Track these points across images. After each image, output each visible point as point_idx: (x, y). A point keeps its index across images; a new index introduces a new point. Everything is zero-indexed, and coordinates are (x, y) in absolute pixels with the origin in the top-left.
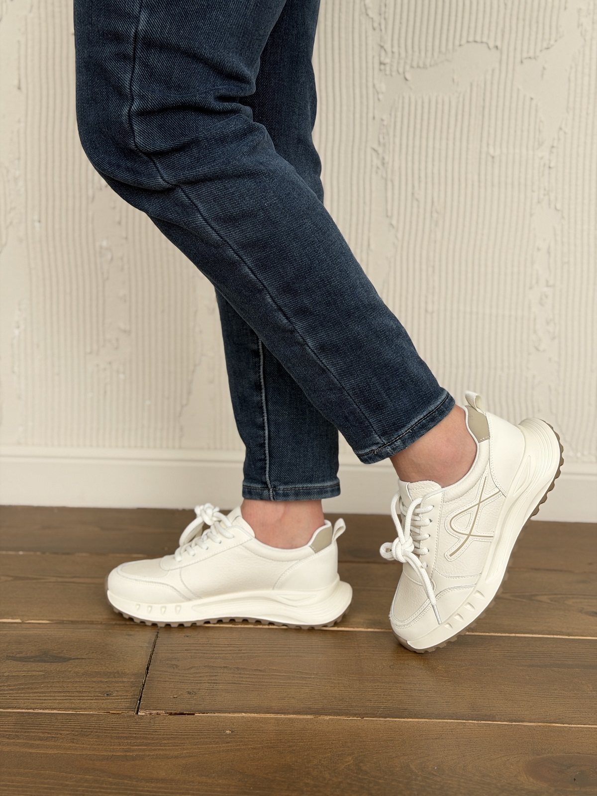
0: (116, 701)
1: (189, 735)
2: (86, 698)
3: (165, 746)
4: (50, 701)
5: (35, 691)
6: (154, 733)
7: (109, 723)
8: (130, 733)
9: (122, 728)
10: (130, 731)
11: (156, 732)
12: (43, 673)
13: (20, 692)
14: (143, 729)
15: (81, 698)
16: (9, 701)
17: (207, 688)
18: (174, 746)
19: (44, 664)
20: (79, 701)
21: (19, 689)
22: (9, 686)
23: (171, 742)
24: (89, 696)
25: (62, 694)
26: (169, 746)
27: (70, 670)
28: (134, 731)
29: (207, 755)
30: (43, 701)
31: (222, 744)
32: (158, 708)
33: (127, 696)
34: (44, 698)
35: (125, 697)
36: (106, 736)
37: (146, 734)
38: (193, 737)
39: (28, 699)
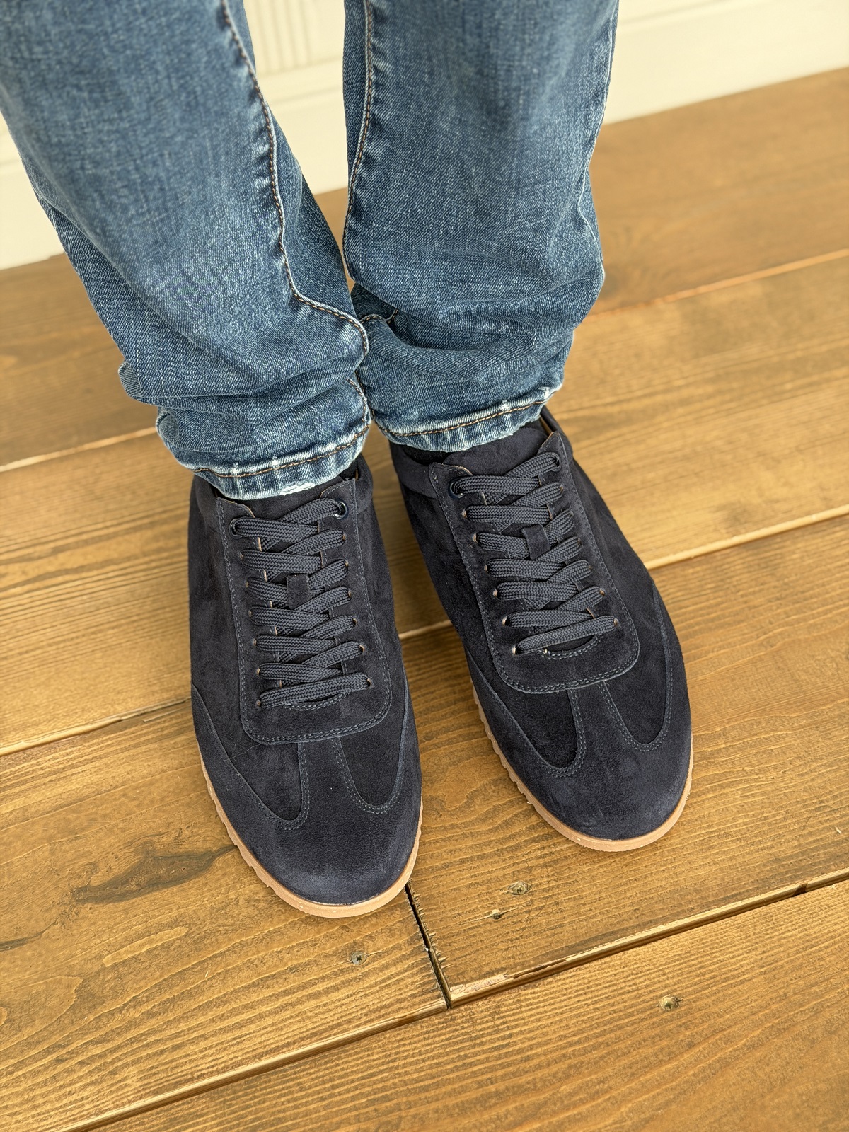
0: (388, 973)
1: (600, 1044)
2: (321, 987)
3: (575, 1105)
4: (253, 1027)
5: (203, 1000)
6: (527, 1065)
7: (417, 1062)
8: (480, 1084)
9: (452, 1071)
10: (474, 1074)
11: (528, 1059)
12: (184, 930)
13: (171, 1016)
14: (498, 1058)
15: (311, 990)
16: (165, 1058)
17: (541, 861)
18: (593, 1097)
19: (166, 893)
20: (313, 1003)
21: (166, 1006)
22: (136, 1002)
23: (577, 1083)
24: (323, 979)
25: (266, 993)
26: (582, 1102)
27: (232, 895)
28: (481, 1072)
29: (674, 1106)
30: (238, 1033)
31: (681, 1054)
32: (486, 969)
33: (399, 947)
34: (235, 1020)
35: (398, 954)
36: (437, 1111)
37: (514, 1074)
38: (610, 1049)
39: (204, 1037)
